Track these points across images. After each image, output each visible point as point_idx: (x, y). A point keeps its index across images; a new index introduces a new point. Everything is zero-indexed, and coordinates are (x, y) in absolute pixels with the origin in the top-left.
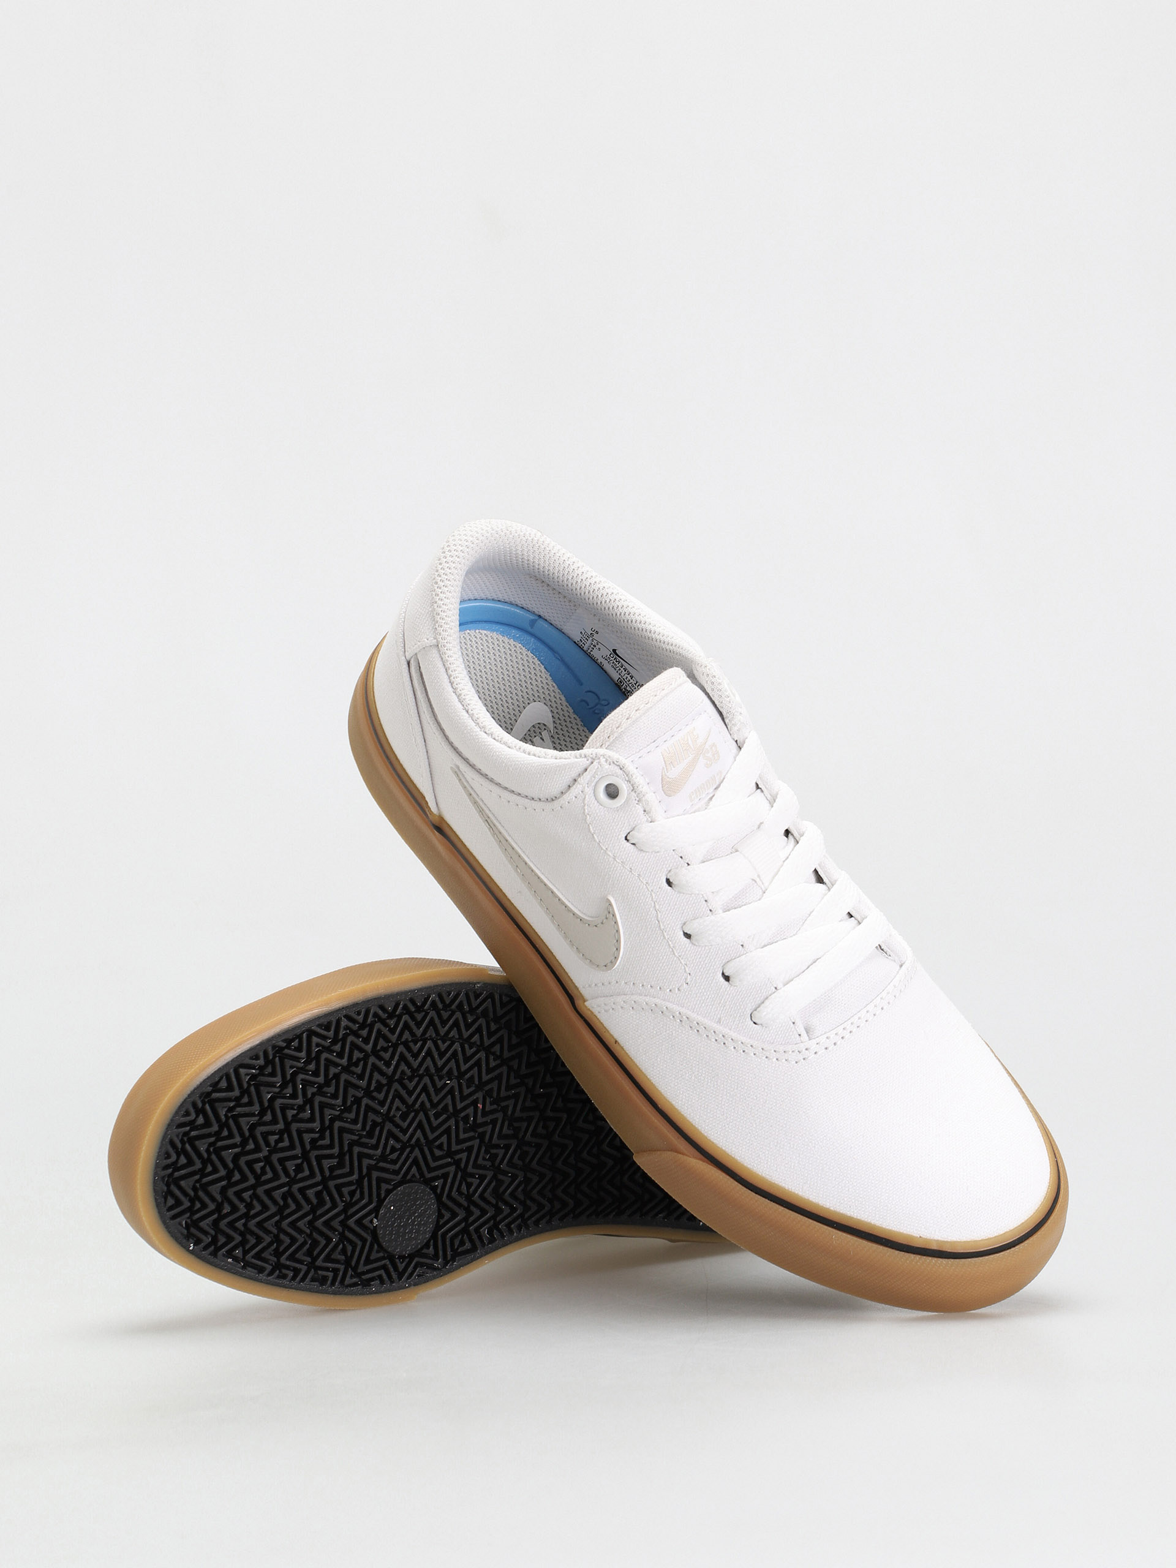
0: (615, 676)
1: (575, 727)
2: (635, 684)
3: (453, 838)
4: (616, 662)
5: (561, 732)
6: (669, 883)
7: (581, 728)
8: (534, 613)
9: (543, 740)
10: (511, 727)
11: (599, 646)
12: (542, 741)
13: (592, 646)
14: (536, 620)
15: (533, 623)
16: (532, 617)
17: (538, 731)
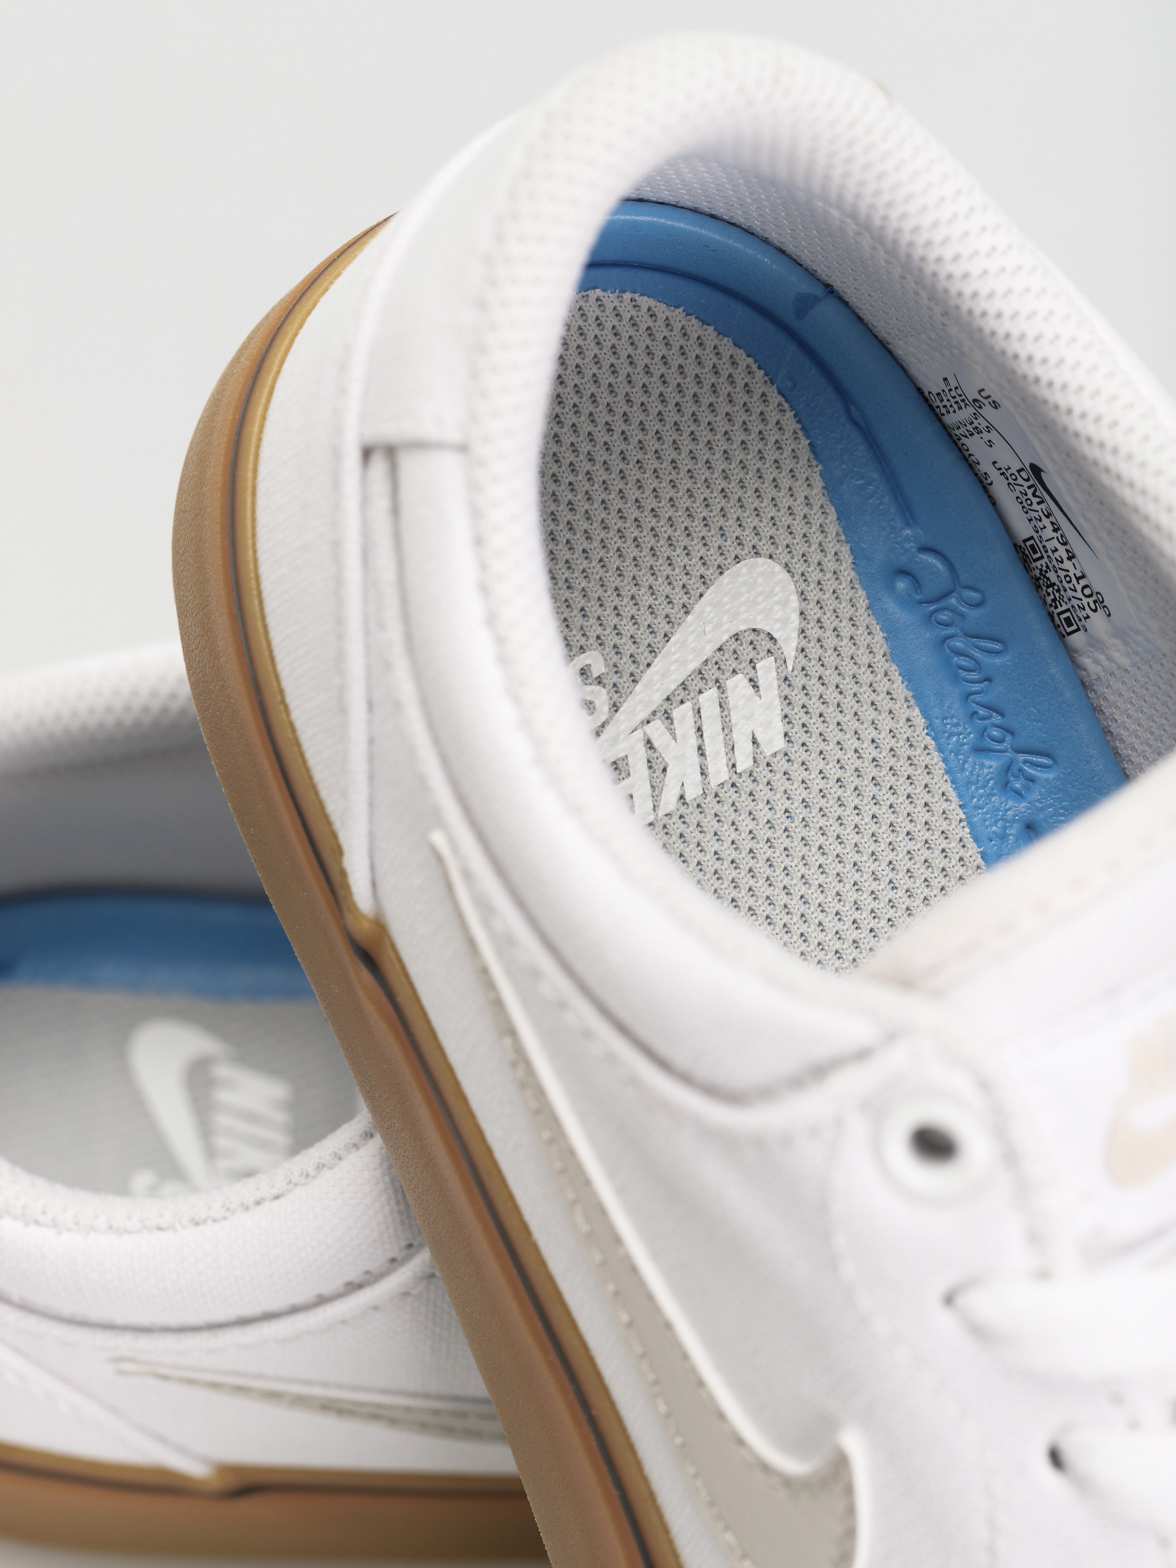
0: (1023, 529)
1: (864, 659)
2: (1078, 579)
3: (396, 982)
4: (1034, 495)
5: (815, 669)
6: (1056, 1458)
7: (881, 664)
8: (812, 274)
9: (756, 687)
10: (667, 628)
11: (993, 436)
12: (751, 690)
13: (970, 428)
14: (816, 299)
15: (804, 305)
16: (806, 287)
17: (747, 652)
